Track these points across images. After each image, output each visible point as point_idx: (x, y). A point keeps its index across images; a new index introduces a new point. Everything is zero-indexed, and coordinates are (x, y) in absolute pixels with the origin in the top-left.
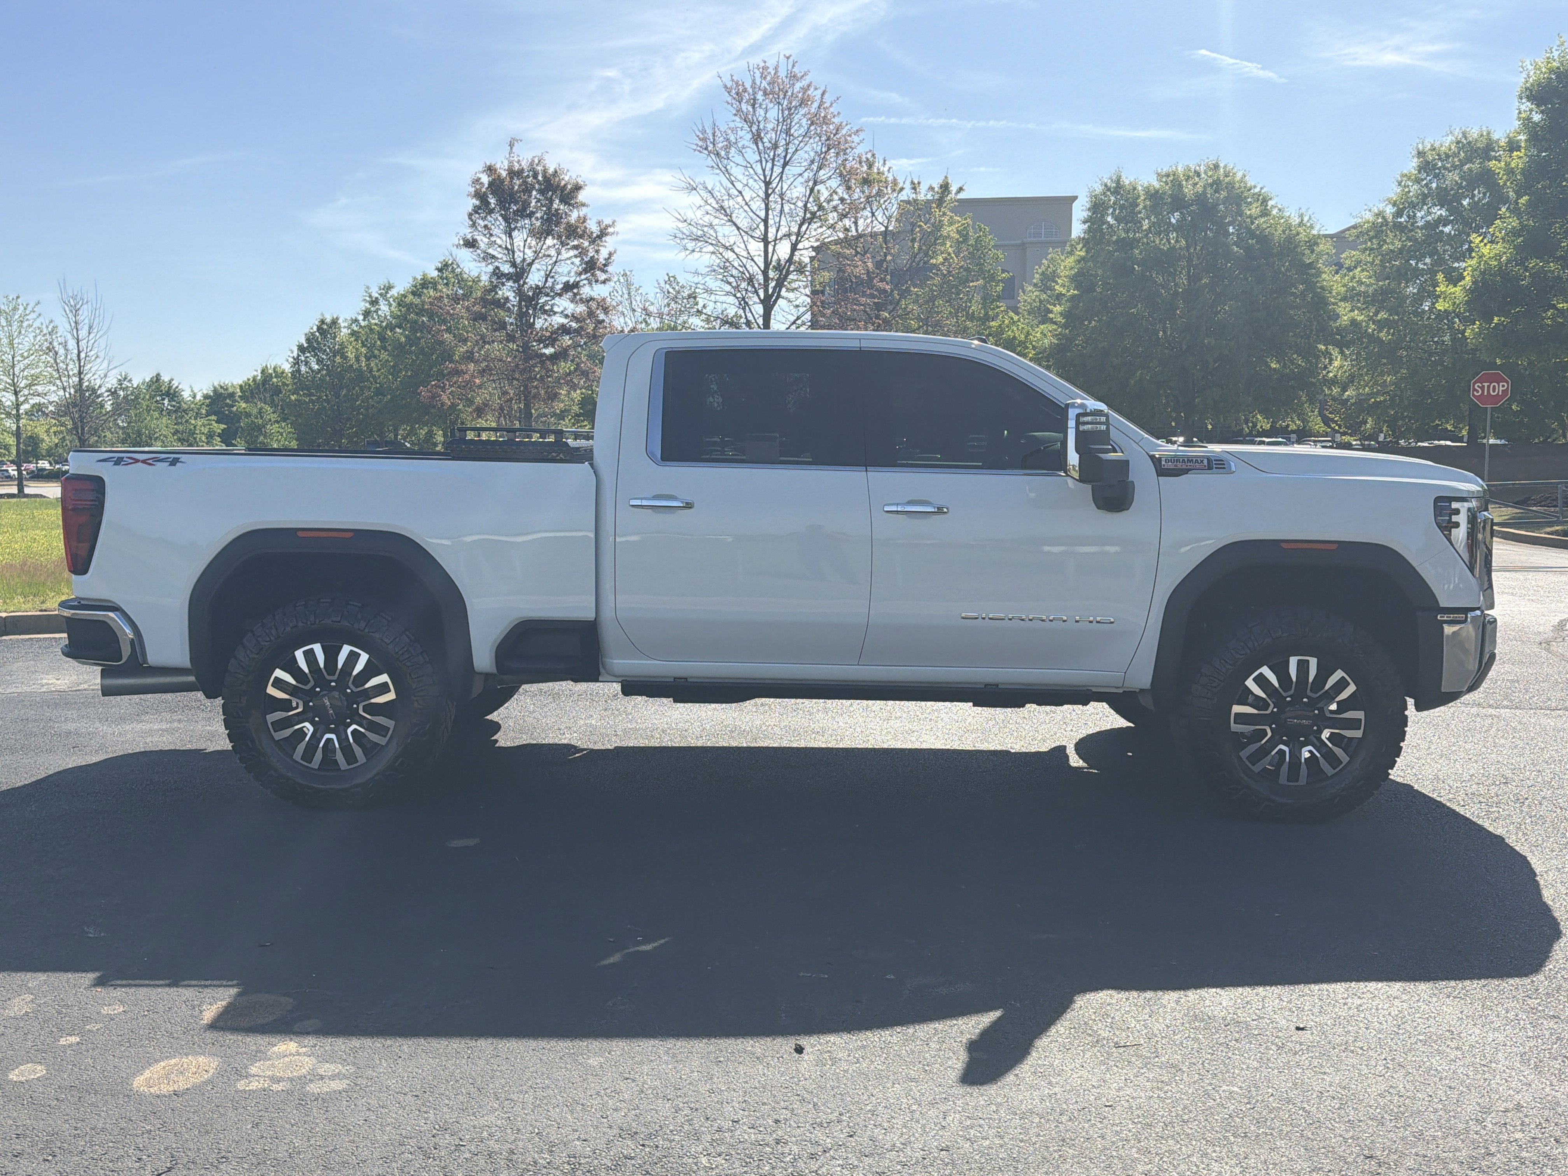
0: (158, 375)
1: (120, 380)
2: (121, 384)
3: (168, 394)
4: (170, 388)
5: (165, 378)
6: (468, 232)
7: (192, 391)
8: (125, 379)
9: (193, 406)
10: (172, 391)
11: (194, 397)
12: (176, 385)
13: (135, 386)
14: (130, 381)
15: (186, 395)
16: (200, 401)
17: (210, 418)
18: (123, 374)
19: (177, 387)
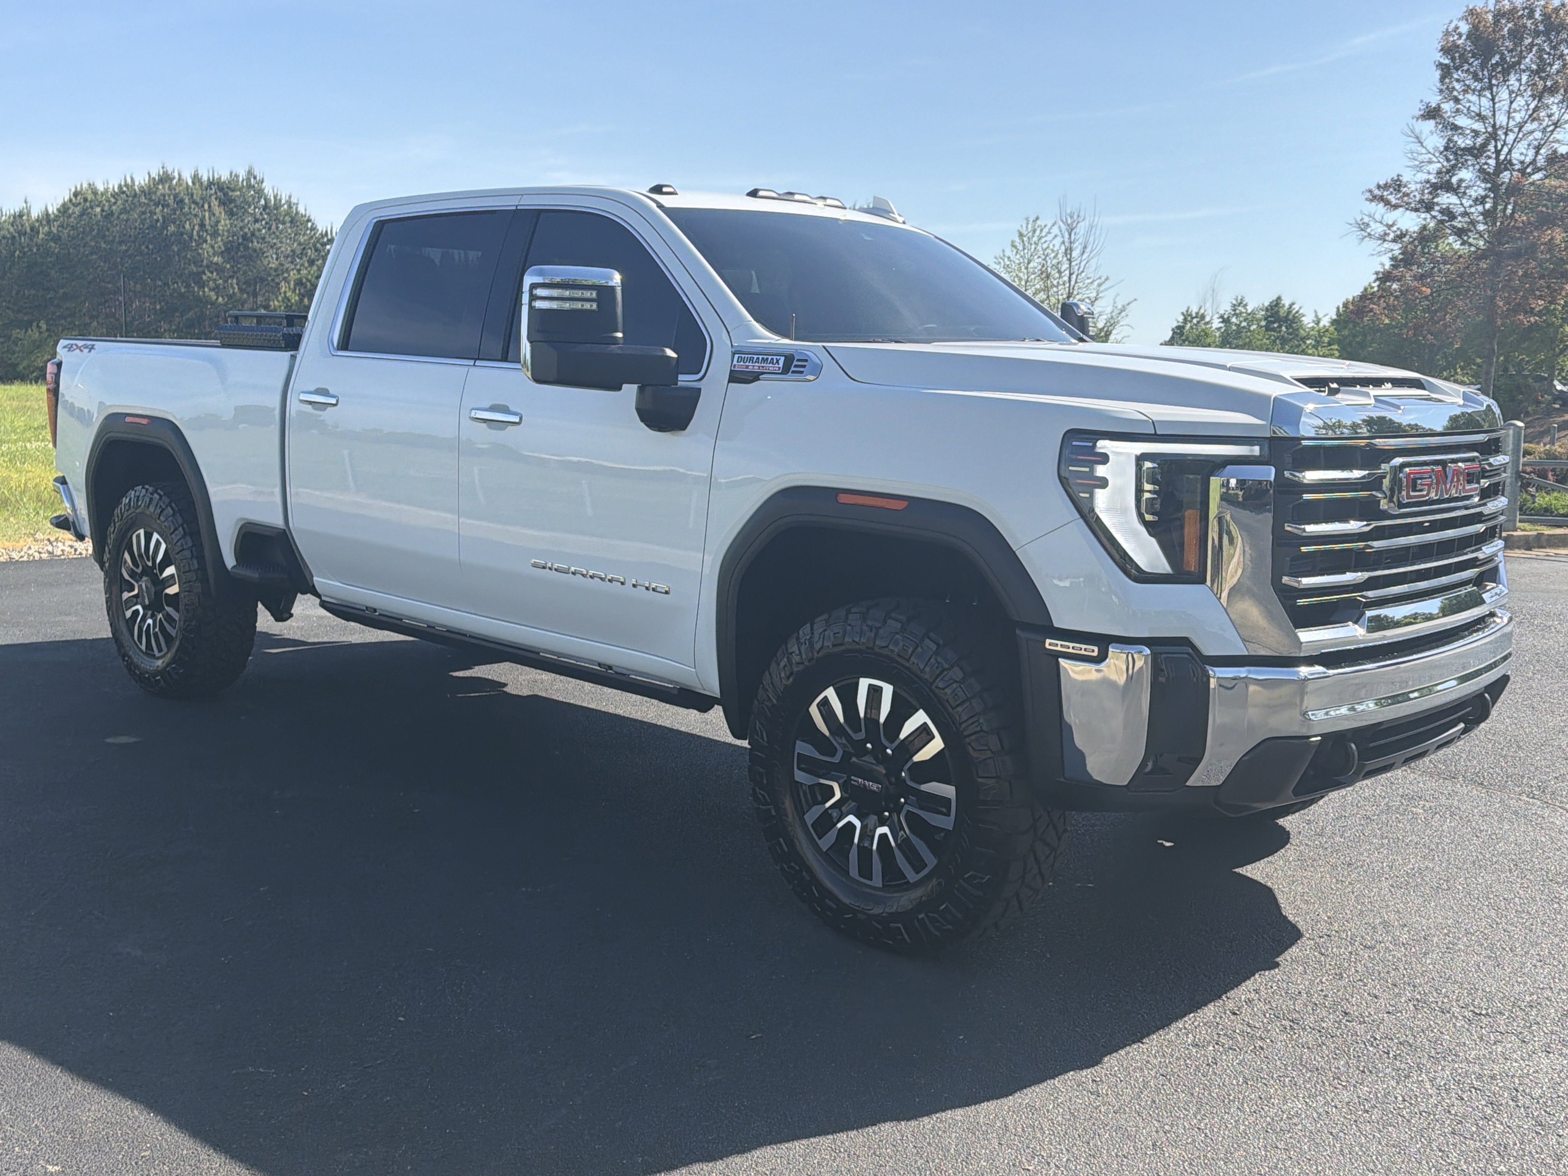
0: (1279, 298)
1: (1235, 305)
2: (1234, 310)
3: (1286, 319)
4: (1289, 312)
5: (1286, 302)
6: (1434, 100)
7: (1316, 316)
8: (1240, 304)
9: (1312, 333)
10: (1291, 317)
11: (1318, 322)
12: (1297, 309)
13: (1249, 311)
14: (1246, 305)
15: (1308, 321)
16: (1325, 326)
17: (1333, 347)
18: (1239, 298)
19: (1297, 312)
